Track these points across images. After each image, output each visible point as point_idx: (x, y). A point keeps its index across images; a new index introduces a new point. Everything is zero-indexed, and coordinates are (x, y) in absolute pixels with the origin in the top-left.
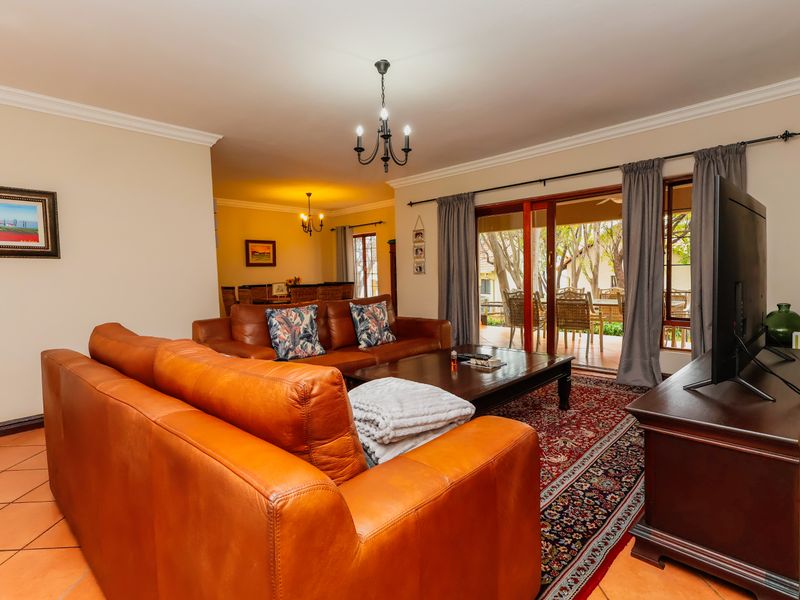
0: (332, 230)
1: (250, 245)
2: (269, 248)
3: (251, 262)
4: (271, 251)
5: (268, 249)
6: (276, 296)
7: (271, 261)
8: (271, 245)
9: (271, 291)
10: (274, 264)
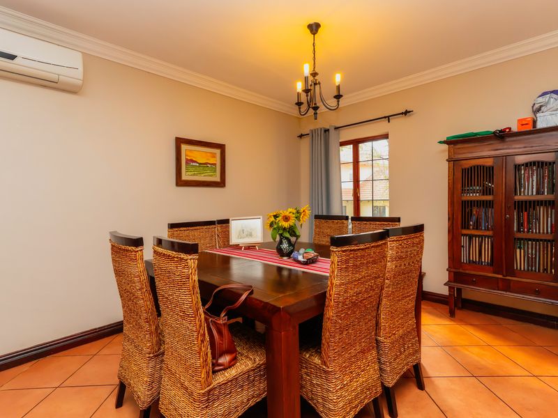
0: (301, 136)
1: (184, 147)
2: (214, 156)
3: (185, 177)
4: (218, 161)
5: (212, 156)
6: (237, 247)
7: (217, 179)
8: (218, 152)
9: (226, 235)
10: (221, 184)
